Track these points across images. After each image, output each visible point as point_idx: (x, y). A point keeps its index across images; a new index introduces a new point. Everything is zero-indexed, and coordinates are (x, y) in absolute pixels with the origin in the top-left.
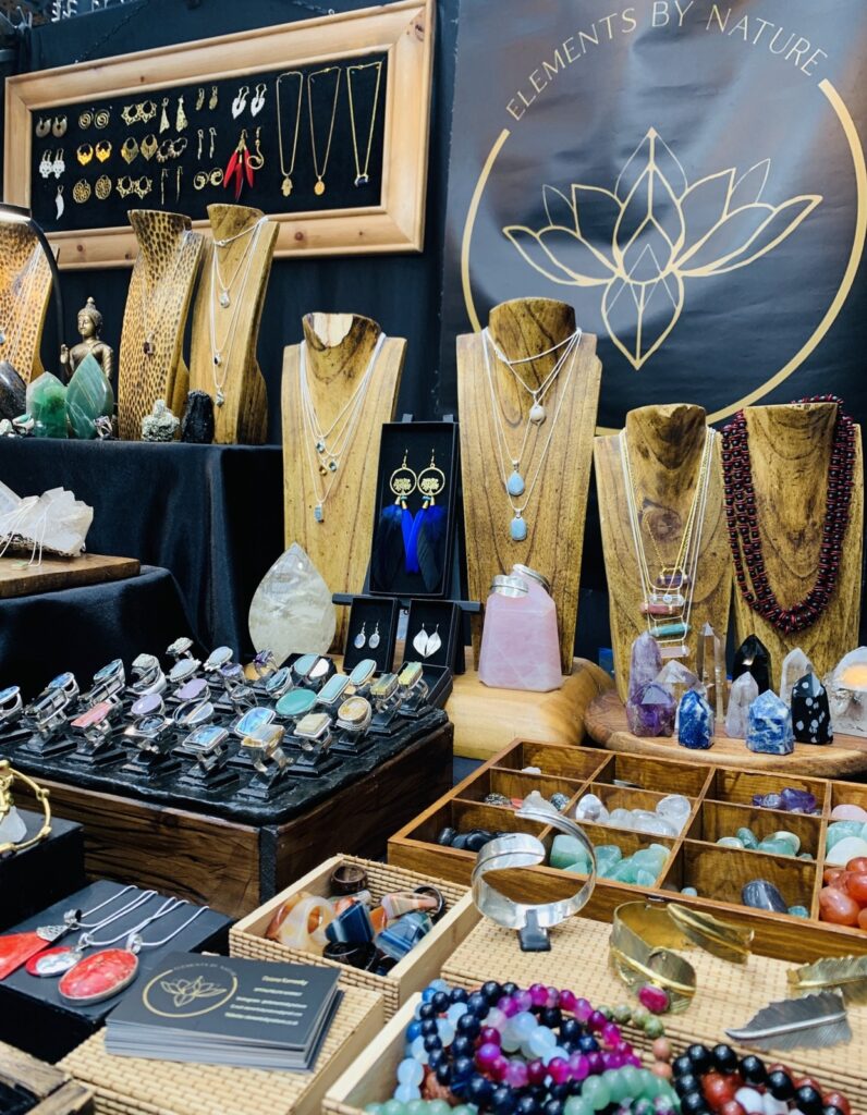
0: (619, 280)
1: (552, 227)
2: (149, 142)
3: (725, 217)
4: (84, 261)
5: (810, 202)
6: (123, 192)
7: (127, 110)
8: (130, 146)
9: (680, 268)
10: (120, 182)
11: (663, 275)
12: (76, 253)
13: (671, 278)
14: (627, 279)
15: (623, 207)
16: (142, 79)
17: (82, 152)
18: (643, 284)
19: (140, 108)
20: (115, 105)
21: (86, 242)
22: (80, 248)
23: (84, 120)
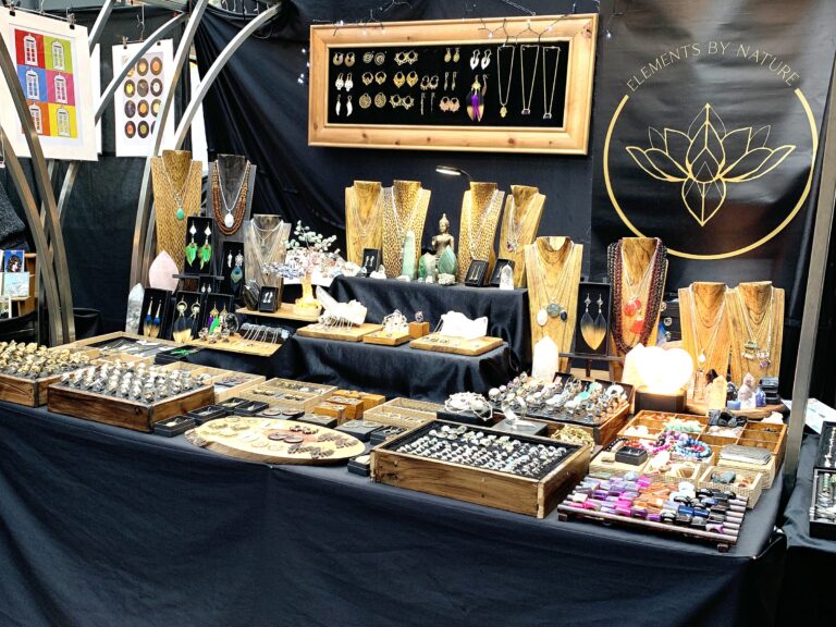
0: (690, 180)
1: (653, 149)
2: (412, 76)
3: (747, 153)
4: (366, 143)
5: (789, 149)
6: (395, 104)
7: (398, 56)
8: (400, 77)
9: (724, 177)
10: (392, 98)
11: (714, 179)
12: (362, 138)
13: (719, 181)
14: (695, 179)
15: (692, 142)
16: (409, 38)
17: (366, 77)
18: (704, 183)
19: (407, 56)
20: (390, 52)
21: (368, 132)
22: (364, 136)
23: (367, 58)
